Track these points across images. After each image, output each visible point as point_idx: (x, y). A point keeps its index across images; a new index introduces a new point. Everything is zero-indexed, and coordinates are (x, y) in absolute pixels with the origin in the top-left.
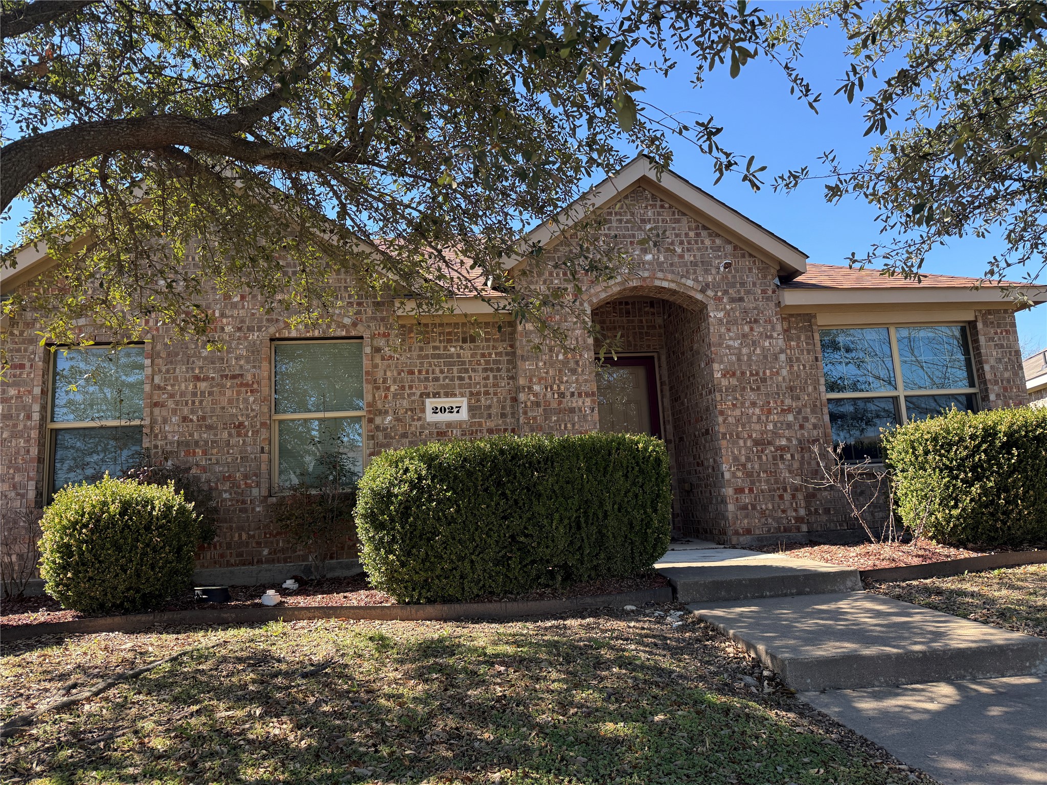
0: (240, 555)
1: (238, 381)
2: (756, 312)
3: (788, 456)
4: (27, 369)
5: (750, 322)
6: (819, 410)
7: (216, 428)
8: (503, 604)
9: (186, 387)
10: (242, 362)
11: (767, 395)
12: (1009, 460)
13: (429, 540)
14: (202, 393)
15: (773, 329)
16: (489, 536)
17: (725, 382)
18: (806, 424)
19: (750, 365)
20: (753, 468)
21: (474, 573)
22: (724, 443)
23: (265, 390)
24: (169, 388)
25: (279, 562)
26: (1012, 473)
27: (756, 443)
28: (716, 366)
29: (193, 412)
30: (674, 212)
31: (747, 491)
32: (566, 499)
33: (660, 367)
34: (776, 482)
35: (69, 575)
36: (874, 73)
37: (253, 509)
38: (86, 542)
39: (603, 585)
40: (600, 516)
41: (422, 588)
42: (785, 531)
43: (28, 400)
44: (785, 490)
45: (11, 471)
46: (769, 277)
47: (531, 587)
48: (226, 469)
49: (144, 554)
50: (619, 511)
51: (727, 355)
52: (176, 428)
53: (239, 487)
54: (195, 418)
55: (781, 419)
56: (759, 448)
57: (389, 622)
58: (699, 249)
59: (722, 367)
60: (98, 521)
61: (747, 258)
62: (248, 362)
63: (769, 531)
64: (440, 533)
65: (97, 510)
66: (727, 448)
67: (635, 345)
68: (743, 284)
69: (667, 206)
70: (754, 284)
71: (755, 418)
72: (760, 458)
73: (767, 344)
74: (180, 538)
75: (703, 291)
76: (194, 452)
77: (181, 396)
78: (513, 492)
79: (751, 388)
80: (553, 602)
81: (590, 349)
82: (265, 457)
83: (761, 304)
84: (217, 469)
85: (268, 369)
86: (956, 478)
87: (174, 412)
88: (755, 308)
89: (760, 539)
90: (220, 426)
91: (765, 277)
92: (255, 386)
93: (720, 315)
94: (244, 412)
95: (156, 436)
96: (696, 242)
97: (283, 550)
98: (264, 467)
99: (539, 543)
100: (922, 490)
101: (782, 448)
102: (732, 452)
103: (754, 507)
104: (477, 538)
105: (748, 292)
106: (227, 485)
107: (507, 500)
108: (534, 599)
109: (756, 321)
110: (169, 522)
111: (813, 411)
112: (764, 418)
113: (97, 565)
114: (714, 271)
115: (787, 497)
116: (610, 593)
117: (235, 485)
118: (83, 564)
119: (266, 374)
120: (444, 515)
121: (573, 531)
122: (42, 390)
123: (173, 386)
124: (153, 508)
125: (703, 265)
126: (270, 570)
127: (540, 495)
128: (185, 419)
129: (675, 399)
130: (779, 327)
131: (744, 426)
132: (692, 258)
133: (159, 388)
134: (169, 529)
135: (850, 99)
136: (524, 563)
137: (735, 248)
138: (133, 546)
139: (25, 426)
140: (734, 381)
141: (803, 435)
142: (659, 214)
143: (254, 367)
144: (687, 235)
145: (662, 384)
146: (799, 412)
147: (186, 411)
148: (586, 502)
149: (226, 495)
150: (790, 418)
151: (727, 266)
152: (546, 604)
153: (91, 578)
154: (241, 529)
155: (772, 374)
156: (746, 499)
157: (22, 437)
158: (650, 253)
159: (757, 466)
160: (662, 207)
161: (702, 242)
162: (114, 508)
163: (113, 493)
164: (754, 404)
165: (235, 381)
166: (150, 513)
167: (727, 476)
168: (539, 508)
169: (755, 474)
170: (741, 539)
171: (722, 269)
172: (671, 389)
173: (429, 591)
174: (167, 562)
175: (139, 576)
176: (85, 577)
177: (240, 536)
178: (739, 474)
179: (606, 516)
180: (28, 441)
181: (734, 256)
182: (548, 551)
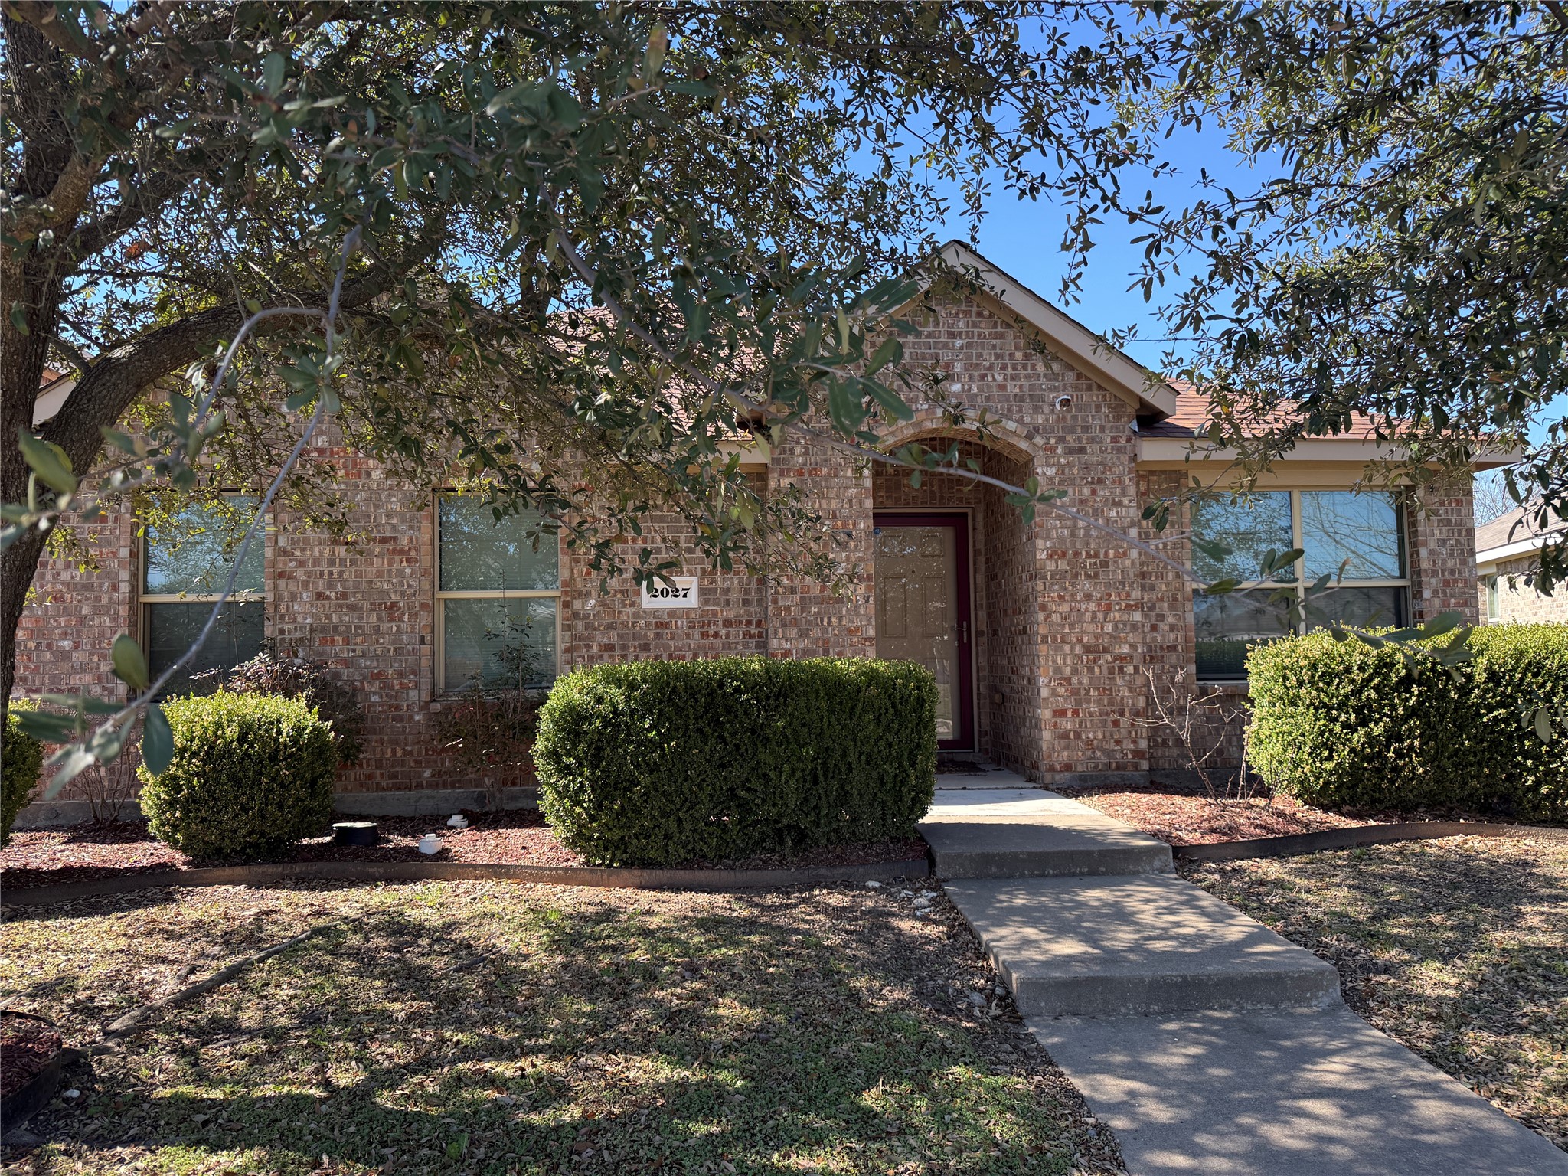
0: (394, 776)
1: (390, 546)
2: (1101, 468)
3: (1130, 669)
4: (111, 523)
5: (1092, 483)
6: (1180, 606)
7: (362, 608)
8: (717, 873)
9: (321, 554)
10: (395, 521)
11: (1108, 585)
12: (1407, 700)
13: (626, 790)
14: (343, 561)
15: (1124, 493)
16: (701, 789)
17: (1050, 566)
18: (1161, 625)
19: (1088, 543)
20: (1080, 683)
21: (680, 833)
22: (1043, 649)
23: (426, 560)
24: (298, 553)
25: (444, 786)
26: (1410, 717)
27: (1088, 649)
28: (1040, 543)
29: (330, 586)
30: (995, 323)
31: (1069, 714)
32: (801, 746)
33: (974, 529)
34: (1111, 703)
35: (178, 814)
36: (1176, 268)
37: (411, 718)
38: (197, 775)
39: (843, 852)
40: (843, 768)
41: (617, 848)
42: (1118, 768)
43: (113, 564)
44: (1122, 714)
45: (95, 659)
46: (1124, 419)
47: (754, 852)
48: (375, 664)
49: (270, 791)
50: (868, 763)
51: (1056, 528)
52: (308, 607)
53: (392, 688)
54: (333, 595)
55: (1125, 618)
56: (1091, 657)
57: (575, 888)
58: (1027, 377)
59: (1048, 544)
60: (211, 748)
61: (1095, 392)
62: (403, 521)
63: (1096, 767)
64: (639, 783)
65: (210, 733)
66: (1047, 656)
67: (942, 498)
68: (1086, 429)
69: (986, 313)
70: (1102, 429)
71: (1088, 617)
72: (1091, 670)
73: (1113, 514)
74: (313, 769)
75: (1029, 437)
76: (333, 640)
77: (314, 564)
78: (733, 735)
79: (1086, 574)
80: (779, 872)
81: (867, 516)
82: (426, 649)
83: (1109, 457)
84: (363, 663)
85: (430, 530)
86: (1335, 720)
87: (306, 585)
88: (1100, 463)
89: (1083, 778)
90: (367, 606)
91: (1118, 419)
92: (413, 554)
93: (1051, 471)
94: (398, 588)
95: (282, 617)
96: (1025, 367)
97: (449, 773)
98: (425, 663)
99: (764, 800)
100: (1290, 734)
101: (1122, 658)
102: (1054, 662)
103: (1078, 736)
104: (686, 791)
105: (1092, 440)
106: (377, 685)
107: (726, 744)
108: (756, 868)
109: (1100, 481)
110: (300, 749)
111: (1172, 607)
112: (1101, 616)
113: (212, 803)
114: (1046, 409)
115: (1125, 722)
116: (850, 865)
117: (386, 685)
118: (195, 802)
119: (427, 538)
120: (644, 760)
121: (808, 785)
122: (131, 552)
123: (303, 550)
124: (279, 732)
125: (1032, 400)
126: (433, 798)
127: (768, 739)
128: (319, 596)
129: (991, 577)
130: (1132, 491)
131: (1072, 626)
132: (1017, 390)
133: (285, 553)
134: (301, 759)
135: (1147, 296)
136: (745, 824)
137: (1079, 376)
138: (255, 780)
139: (110, 599)
140: (1063, 565)
141: (1154, 639)
142: (974, 325)
143: (411, 528)
144: (1011, 356)
145: (976, 553)
146: (1152, 608)
147: (321, 585)
148: (827, 749)
149: (375, 699)
150: (1137, 616)
151: (1065, 403)
152: (770, 875)
153: (204, 819)
154: (395, 743)
155: (1117, 556)
156: (1067, 724)
157: (107, 613)
158: (959, 381)
159: (1085, 681)
160: (979, 314)
161: (1033, 367)
162: (232, 731)
163: (229, 712)
164: (1088, 597)
165: (386, 546)
166: (276, 740)
167: (1045, 693)
168: (765, 756)
169: (1083, 692)
170: (1058, 777)
171: (1058, 407)
172: (987, 561)
173: (625, 852)
174: (298, 799)
175: (263, 817)
176: (196, 817)
177: (394, 752)
178: (1061, 691)
179: (850, 769)
180: (115, 619)
181: (1077, 389)
182: (775, 810)
